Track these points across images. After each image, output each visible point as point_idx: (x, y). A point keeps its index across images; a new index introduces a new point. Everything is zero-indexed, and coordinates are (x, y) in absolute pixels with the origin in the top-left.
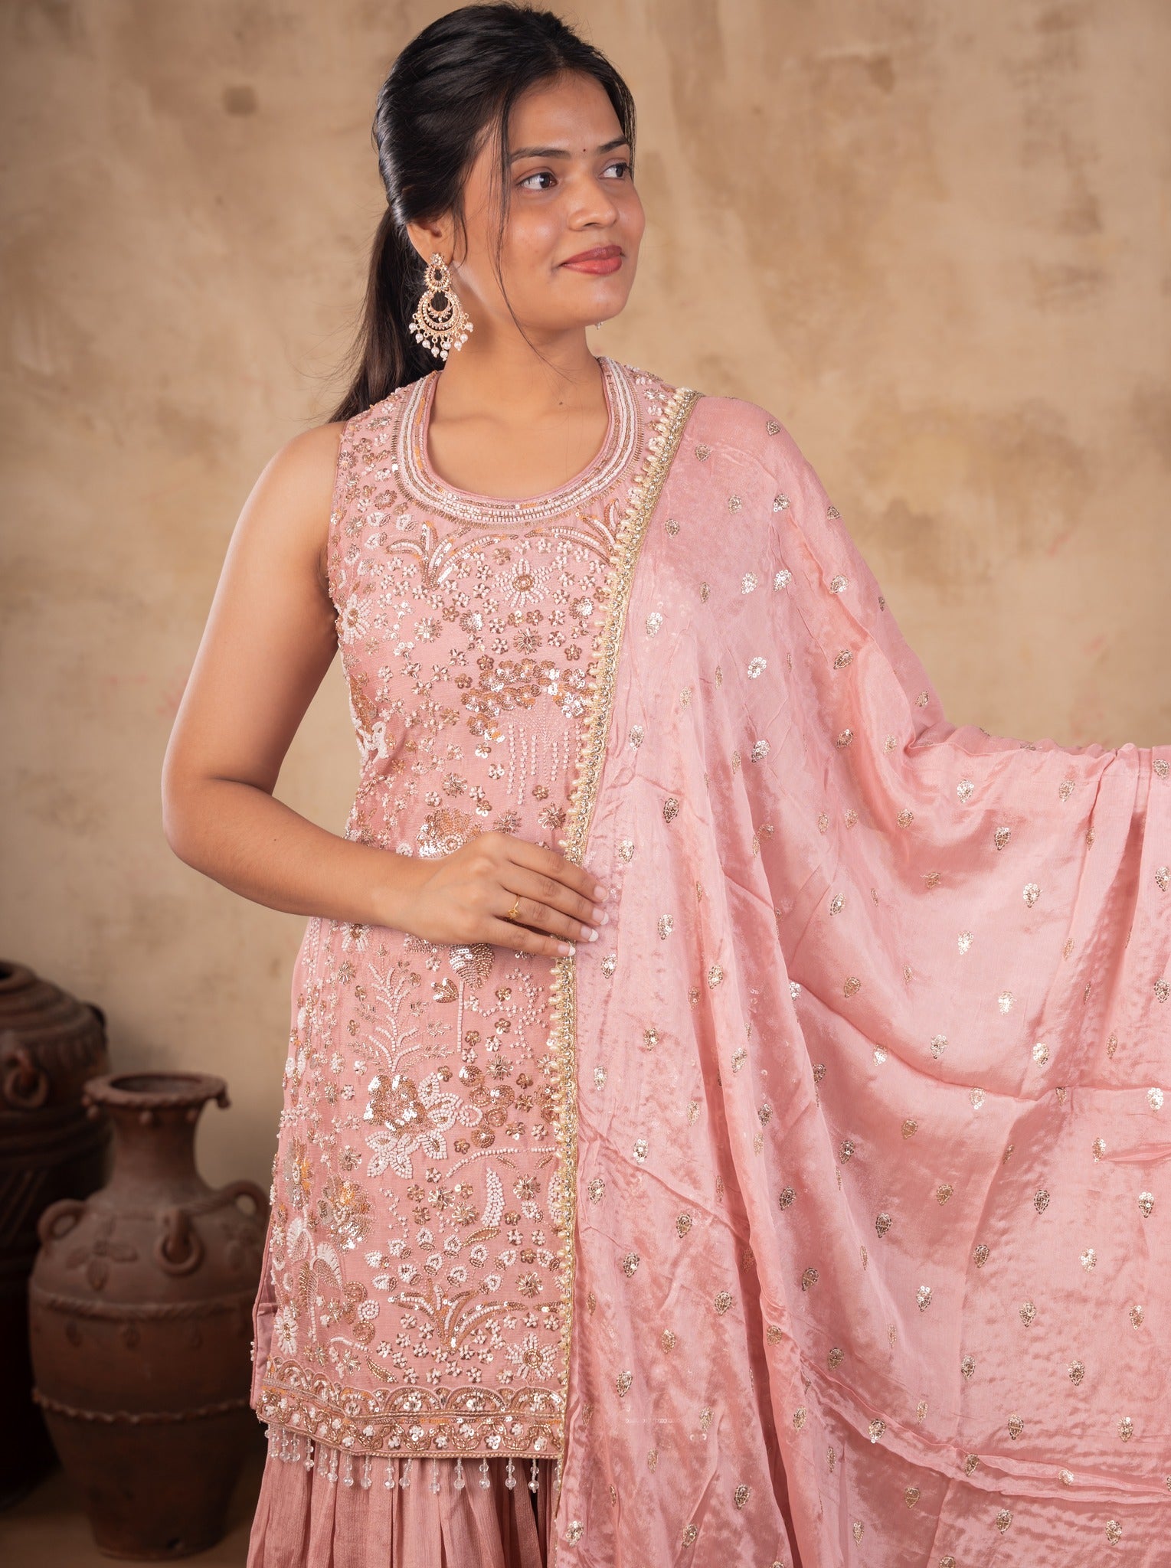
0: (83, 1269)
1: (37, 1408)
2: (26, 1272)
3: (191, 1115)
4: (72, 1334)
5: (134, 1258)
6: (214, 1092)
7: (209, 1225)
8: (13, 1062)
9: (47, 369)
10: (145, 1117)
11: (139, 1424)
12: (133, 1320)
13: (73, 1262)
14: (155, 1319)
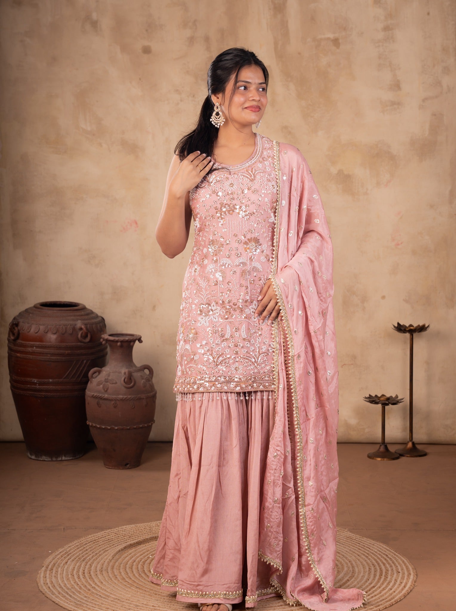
0: (101, 386)
1: (88, 425)
2: (84, 389)
3: (132, 344)
4: (98, 404)
5: (116, 383)
6: (138, 338)
7: (137, 375)
8: (81, 329)
9: (89, 129)
10: (119, 344)
11: (117, 429)
12: (116, 400)
13: (99, 384)
14: (122, 400)
